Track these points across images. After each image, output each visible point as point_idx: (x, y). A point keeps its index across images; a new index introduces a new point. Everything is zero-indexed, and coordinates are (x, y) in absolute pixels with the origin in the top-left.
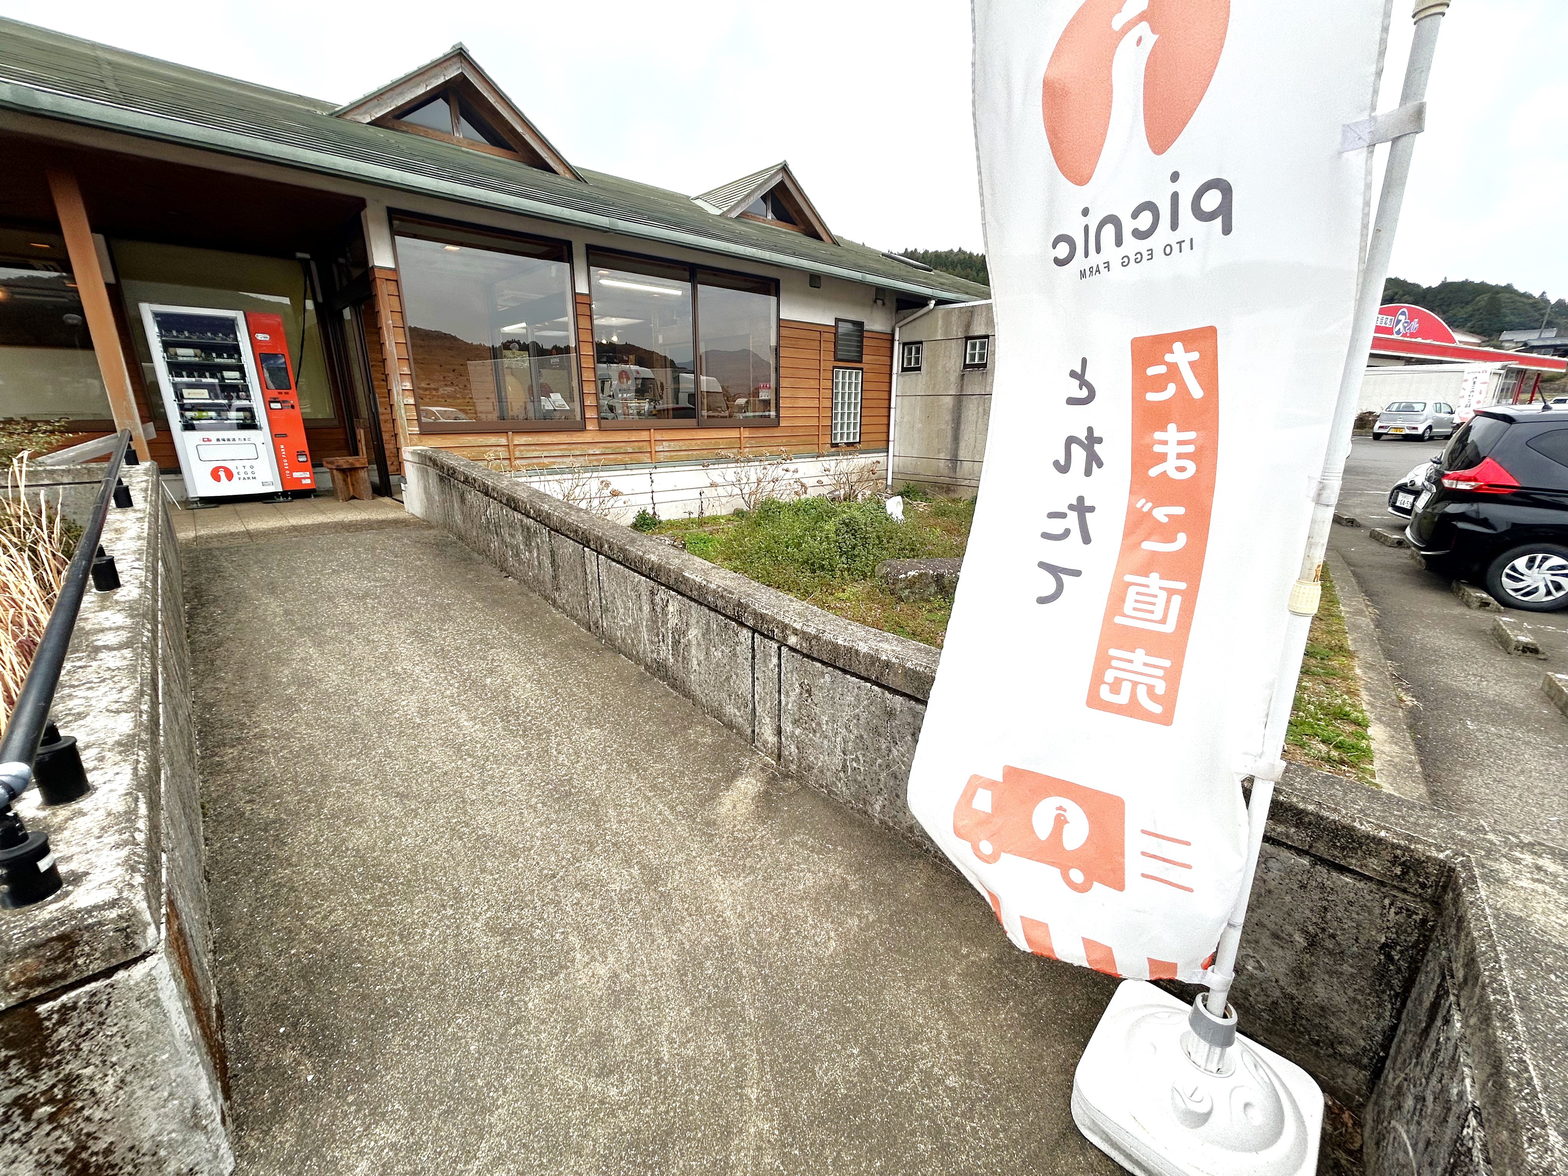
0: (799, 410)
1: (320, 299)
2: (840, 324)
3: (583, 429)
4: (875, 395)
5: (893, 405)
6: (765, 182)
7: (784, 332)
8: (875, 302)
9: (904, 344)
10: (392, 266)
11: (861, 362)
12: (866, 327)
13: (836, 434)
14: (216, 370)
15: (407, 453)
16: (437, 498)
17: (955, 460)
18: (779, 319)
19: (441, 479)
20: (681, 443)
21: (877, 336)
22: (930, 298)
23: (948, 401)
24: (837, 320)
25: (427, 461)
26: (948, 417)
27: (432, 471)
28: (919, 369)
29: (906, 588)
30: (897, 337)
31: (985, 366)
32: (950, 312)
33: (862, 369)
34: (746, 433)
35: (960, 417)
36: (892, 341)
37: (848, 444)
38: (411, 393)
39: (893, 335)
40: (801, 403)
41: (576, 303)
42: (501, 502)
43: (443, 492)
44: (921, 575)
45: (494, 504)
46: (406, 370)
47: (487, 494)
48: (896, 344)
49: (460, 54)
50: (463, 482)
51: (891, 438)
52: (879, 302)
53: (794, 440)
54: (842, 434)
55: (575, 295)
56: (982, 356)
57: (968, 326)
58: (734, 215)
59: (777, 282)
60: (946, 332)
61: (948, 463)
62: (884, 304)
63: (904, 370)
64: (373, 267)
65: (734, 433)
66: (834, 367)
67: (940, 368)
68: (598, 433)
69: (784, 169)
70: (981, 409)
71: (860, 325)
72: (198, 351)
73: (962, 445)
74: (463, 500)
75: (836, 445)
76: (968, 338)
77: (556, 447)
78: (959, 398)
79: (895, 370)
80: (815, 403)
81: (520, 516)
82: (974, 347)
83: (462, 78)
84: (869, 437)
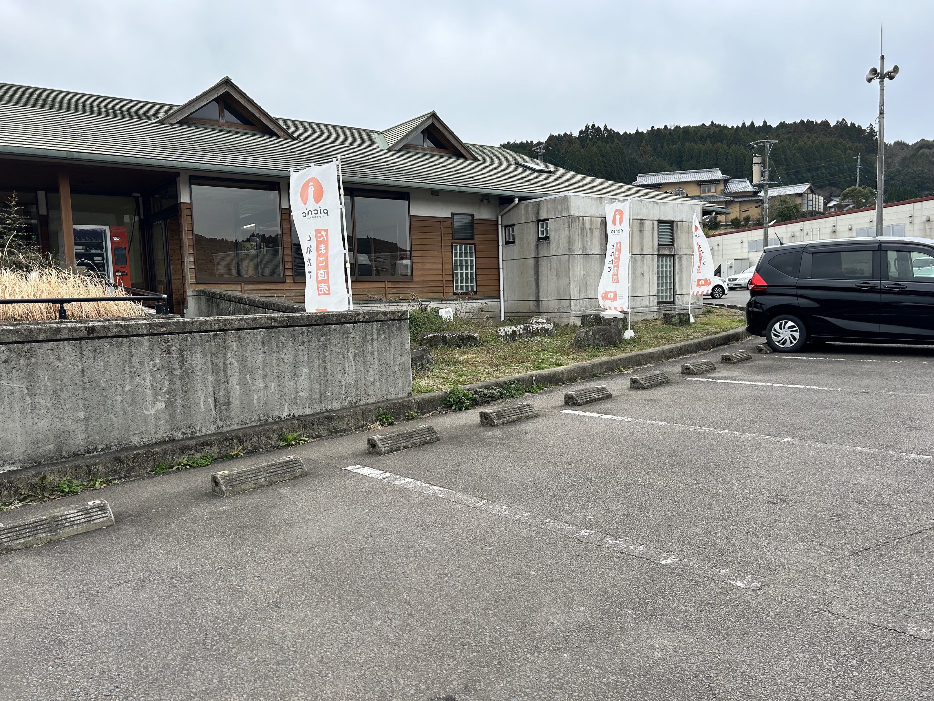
0: (428, 271)
1: (142, 217)
2: (455, 216)
3: (284, 282)
4: (487, 260)
5: (501, 267)
7: (415, 224)
8: (482, 201)
9: (506, 227)
10: (189, 202)
11: (473, 239)
12: (476, 217)
13: (457, 286)
14: (91, 257)
15: (190, 292)
16: (205, 311)
17: (538, 301)
18: (410, 216)
19: (208, 300)
21: (485, 222)
22: (515, 197)
23: (531, 262)
24: (453, 214)
25: (200, 294)
26: (532, 272)
27: (203, 298)
28: (514, 242)
30: (500, 222)
31: (548, 238)
32: (527, 206)
33: (474, 244)
34: (390, 285)
35: (538, 272)
36: (497, 225)
37: (467, 293)
38: (193, 263)
39: (497, 221)
40: (428, 266)
41: (281, 214)
43: (208, 306)
46: (192, 252)
48: (500, 227)
50: (219, 299)
51: (502, 289)
52: (485, 201)
53: (424, 290)
54: (462, 286)
55: (281, 209)
56: (547, 233)
57: (537, 213)
58: (397, 148)
59: (408, 194)
60: (527, 218)
61: (535, 302)
62: (489, 202)
63: (507, 243)
64: (181, 203)
65: (382, 285)
66: (452, 243)
67: (525, 241)
68: (294, 284)
69: (434, 115)
70: (549, 266)
71: (472, 215)
72: (84, 247)
73: (541, 290)
74: (218, 306)
75: (455, 294)
76: (539, 221)
77: (268, 291)
78: (537, 259)
79: (500, 244)
80: (440, 266)
82: (542, 225)
83: (227, 94)
84: (485, 288)
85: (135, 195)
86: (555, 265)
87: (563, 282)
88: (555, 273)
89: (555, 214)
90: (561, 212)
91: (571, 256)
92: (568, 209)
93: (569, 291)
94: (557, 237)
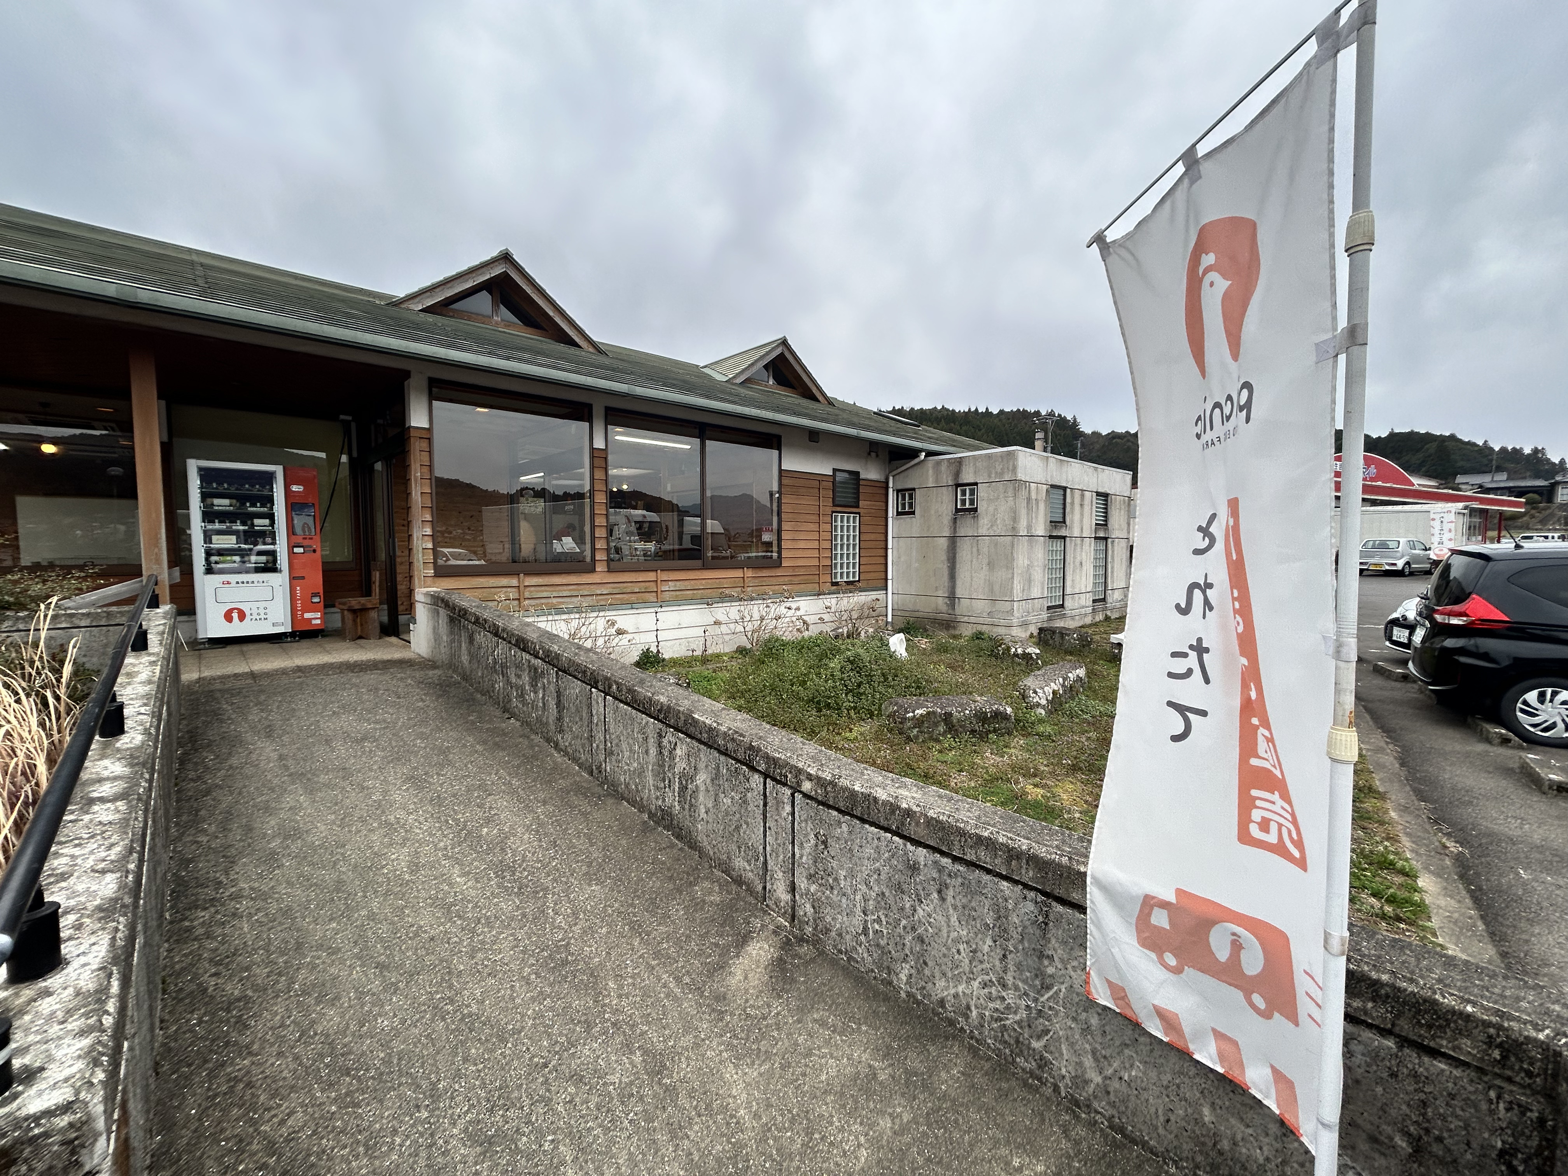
0: (800, 551)
1: (355, 454)
2: (838, 474)
3: (593, 570)
4: (873, 537)
5: (890, 546)
6: (767, 353)
7: (785, 481)
8: (869, 454)
9: (898, 491)
10: (426, 426)
11: (858, 507)
12: (862, 476)
13: (836, 573)
14: (246, 518)
15: (420, 594)
16: (445, 638)
17: (952, 598)
18: (781, 470)
19: (452, 620)
20: (687, 583)
21: (872, 484)
22: (921, 450)
23: (943, 543)
24: (835, 470)
25: (438, 602)
26: (944, 557)
27: (442, 612)
28: (913, 513)
29: (914, 727)
30: (891, 485)
31: (976, 510)
32: (939, 463)
33: (859, 513)
34: (749, 573)
35: (954, 557)
36: (887, 488)
37: (848, 583)
38: (430, 538)
39: (887, 483)
40: (802, 545)
41: (592, 457)
42: (510, 642)
43: (451, 633)
44: (928, 713)
45: (502, 645)
46: (428, 517)
47: (496, 634)
48: (891, 490)
49: (506, 257)
50: (474, 623)
51: (890, 577)
52: (873, 454)
53: (796, 580)
54: (842, 574)
55: (592, 450)
56: (972, 502)
57: (957, 474)
58: (739, 380)
59: (779, 438)
60: (937, 481)
61: (947, 600)
62: (877, 456)
63: (898, 514)
64: (410, 427)
65: (738, 573)
66: (833, 512)
67: (933, 512)
68: (607, 574)
69: (784, 342)
70: (975, 550)
71: (856, 474)
72: (234, 501)
73: (959, 583)
74: (471, 640)
75: (836, 584)
76: (958, 485)
77: (565, 588)
78: (953, 540)
79: (890, 514)
80: (815, 545)
81: (528, 657)
82: (964, 493)
83: (505, 276)
84: (868, 576)
85: (342, 417)
86: (985, 550)
87: (1001, 574)
88: (985, 561)
89: (990, 476)
90: (1002, 474)
91: (1016, 539)
92: (1014, 469)
93: (1012, 588)
94: (991, 509)
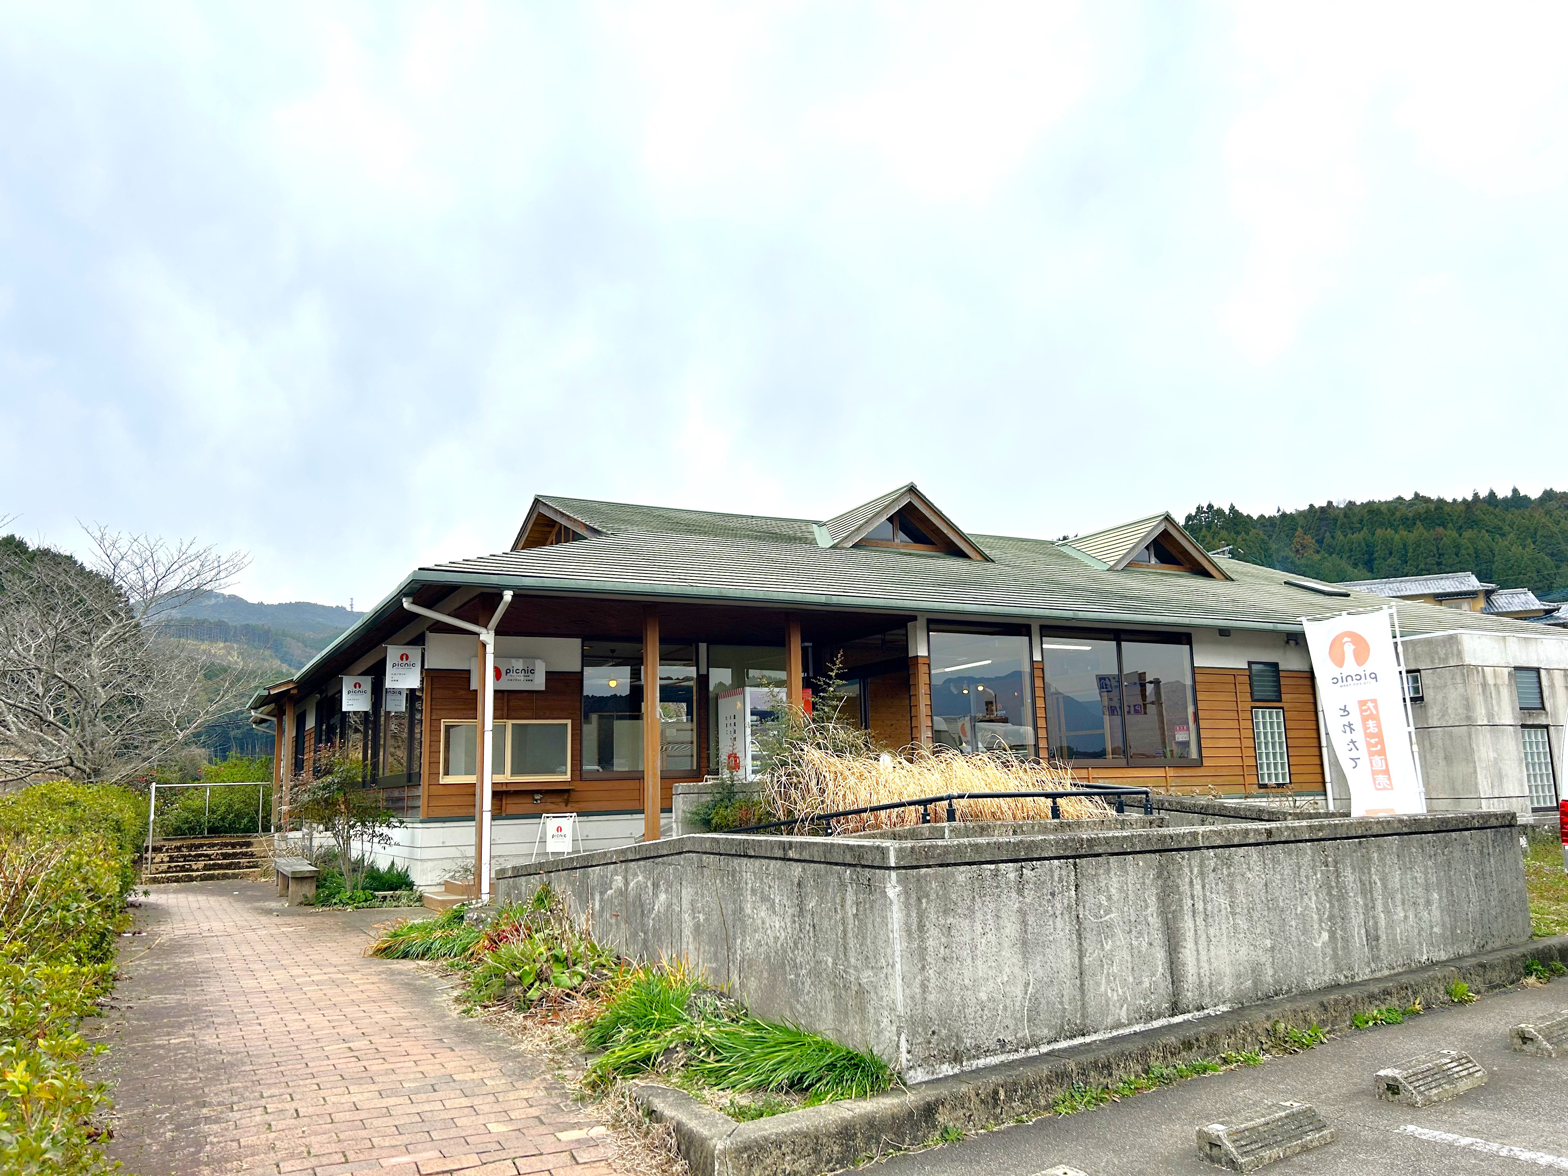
0: (1220, 750)
2: (1254, 667)
4: (1301, 734)
5: (1324, 744)
6: (1150, 531)
7: (1199, 678)
8: (1287, 642)
10: (926, 654)
11: (1280, 701)
12: (1281, 668)
13: (1262, 775)
18: (1193, 667)
20: (1114, 780)
21: (1294, 675)
24: (1250, 663)
31: (1421, 699)
33: (1282, 708)
34: (1171, 772)
36: (1313, 678)
37: (1279, 785)
39: (1312, 673)
40: (1222, 744)
41: (1032, 669)
49: (912, 490)
51: (1328, 780)
52: (1292, 642)
53: (1218, 780)
54: (1269, 775)
55: (1032, 662)
56: (1417, 691)
58: (1120, 567)
59: (1188, 636)
62: (1297, 644)
64: (914, 656)
65: (1160, 772)
66: (1253, 708)
69: (1166, 518)
71: (1276, 665)
75: (1264, 786)
79: (1320, 708)
80: (1237, 743)
83: (911, 506)
84: (1302, 778)
85: (805, 644)
86: (1440, 743)
87: (1460, 769)
88: (1441, 755)
89: (1433, 662)
90: (1446, 659)
91: (1473, 729)
92: (1460, 654)
93: (1476, 784)
94: (1440, 697)
